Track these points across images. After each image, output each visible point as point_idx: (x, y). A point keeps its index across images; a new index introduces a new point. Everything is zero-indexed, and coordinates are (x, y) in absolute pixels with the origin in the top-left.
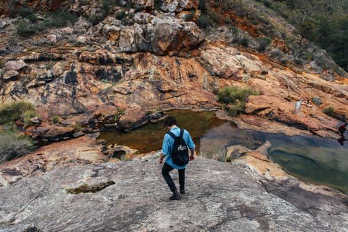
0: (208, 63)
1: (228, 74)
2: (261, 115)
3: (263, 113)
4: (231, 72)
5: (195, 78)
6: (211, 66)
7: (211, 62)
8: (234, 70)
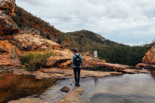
0: (18, 42)
1: (34, 47)
2: (63, 66)
3: (65, 64)
4: (37, 45)
5: (6, 53)
6: (21, 43)
7: (20, 40)
8: (39, 44)
